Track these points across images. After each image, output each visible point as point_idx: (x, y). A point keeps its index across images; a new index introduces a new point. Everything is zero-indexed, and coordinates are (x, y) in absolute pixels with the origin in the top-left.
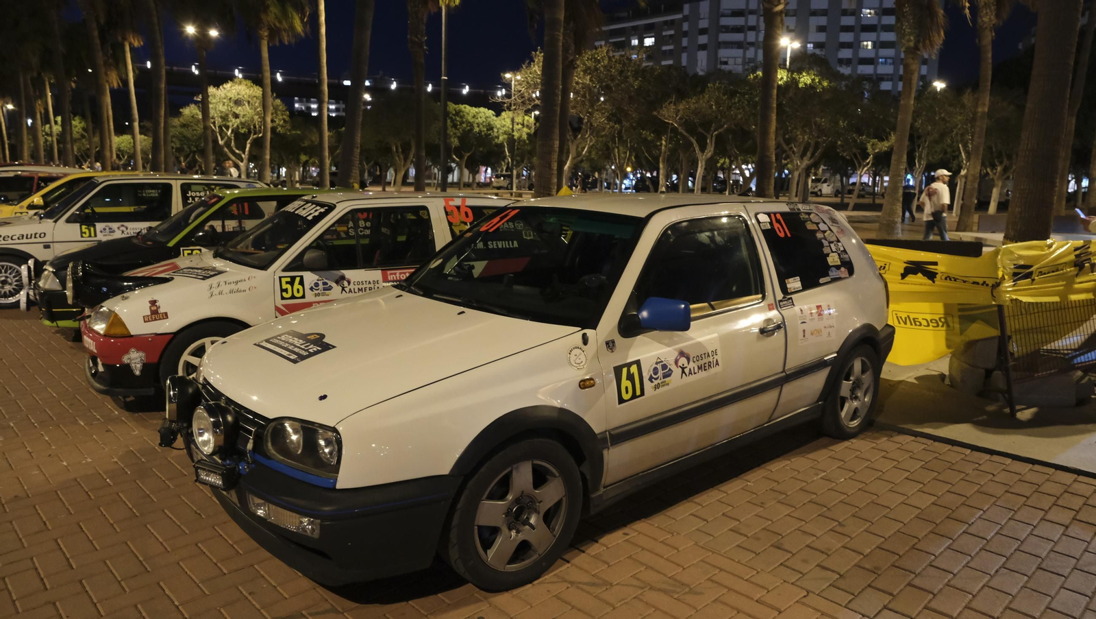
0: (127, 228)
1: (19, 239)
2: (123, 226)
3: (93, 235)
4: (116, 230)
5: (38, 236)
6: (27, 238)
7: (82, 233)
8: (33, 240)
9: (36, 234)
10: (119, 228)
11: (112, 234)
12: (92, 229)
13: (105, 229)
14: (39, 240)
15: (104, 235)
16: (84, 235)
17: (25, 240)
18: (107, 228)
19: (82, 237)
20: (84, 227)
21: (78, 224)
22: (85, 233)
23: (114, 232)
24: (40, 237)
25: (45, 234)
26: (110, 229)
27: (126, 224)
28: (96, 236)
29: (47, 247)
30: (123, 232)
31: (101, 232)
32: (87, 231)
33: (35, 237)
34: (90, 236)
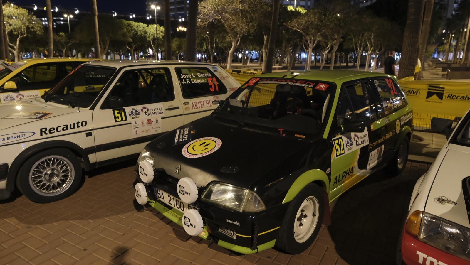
0: (148, 110)
1: (63, 130)
2: (144, 108)
3: (124, 119)
4: (141, 112)
5: (80, 125)
6: (71, 128)
7: (116, 118)
8: (76, 130)
9: (78, 123)
10: (142, 110)
11: (138, 116)
12: (123, 113)
13: (132, 112)
14: (82, 129)
15: (133, 118)
16: (117, 119)
17: (69, 131)
18: (134, 111)
19: (116, 121)
20: (116, 112)
21: (111, 110)
22: (118, 117)
23: (139, 114)
24: (82, 125)
25: (86, 122)
26: (136, 111)
27: (146, 106)
28: (126, 119)
29: (89, 134)
30: (145, 113)
31: (130, 115)
32: (119, 115)
33: (78, 127)
34: (122, 120)
